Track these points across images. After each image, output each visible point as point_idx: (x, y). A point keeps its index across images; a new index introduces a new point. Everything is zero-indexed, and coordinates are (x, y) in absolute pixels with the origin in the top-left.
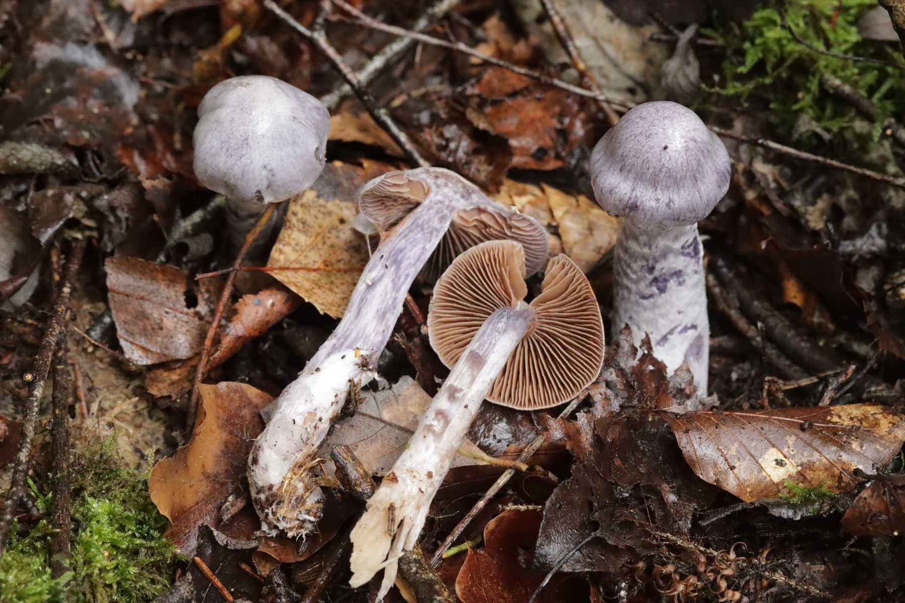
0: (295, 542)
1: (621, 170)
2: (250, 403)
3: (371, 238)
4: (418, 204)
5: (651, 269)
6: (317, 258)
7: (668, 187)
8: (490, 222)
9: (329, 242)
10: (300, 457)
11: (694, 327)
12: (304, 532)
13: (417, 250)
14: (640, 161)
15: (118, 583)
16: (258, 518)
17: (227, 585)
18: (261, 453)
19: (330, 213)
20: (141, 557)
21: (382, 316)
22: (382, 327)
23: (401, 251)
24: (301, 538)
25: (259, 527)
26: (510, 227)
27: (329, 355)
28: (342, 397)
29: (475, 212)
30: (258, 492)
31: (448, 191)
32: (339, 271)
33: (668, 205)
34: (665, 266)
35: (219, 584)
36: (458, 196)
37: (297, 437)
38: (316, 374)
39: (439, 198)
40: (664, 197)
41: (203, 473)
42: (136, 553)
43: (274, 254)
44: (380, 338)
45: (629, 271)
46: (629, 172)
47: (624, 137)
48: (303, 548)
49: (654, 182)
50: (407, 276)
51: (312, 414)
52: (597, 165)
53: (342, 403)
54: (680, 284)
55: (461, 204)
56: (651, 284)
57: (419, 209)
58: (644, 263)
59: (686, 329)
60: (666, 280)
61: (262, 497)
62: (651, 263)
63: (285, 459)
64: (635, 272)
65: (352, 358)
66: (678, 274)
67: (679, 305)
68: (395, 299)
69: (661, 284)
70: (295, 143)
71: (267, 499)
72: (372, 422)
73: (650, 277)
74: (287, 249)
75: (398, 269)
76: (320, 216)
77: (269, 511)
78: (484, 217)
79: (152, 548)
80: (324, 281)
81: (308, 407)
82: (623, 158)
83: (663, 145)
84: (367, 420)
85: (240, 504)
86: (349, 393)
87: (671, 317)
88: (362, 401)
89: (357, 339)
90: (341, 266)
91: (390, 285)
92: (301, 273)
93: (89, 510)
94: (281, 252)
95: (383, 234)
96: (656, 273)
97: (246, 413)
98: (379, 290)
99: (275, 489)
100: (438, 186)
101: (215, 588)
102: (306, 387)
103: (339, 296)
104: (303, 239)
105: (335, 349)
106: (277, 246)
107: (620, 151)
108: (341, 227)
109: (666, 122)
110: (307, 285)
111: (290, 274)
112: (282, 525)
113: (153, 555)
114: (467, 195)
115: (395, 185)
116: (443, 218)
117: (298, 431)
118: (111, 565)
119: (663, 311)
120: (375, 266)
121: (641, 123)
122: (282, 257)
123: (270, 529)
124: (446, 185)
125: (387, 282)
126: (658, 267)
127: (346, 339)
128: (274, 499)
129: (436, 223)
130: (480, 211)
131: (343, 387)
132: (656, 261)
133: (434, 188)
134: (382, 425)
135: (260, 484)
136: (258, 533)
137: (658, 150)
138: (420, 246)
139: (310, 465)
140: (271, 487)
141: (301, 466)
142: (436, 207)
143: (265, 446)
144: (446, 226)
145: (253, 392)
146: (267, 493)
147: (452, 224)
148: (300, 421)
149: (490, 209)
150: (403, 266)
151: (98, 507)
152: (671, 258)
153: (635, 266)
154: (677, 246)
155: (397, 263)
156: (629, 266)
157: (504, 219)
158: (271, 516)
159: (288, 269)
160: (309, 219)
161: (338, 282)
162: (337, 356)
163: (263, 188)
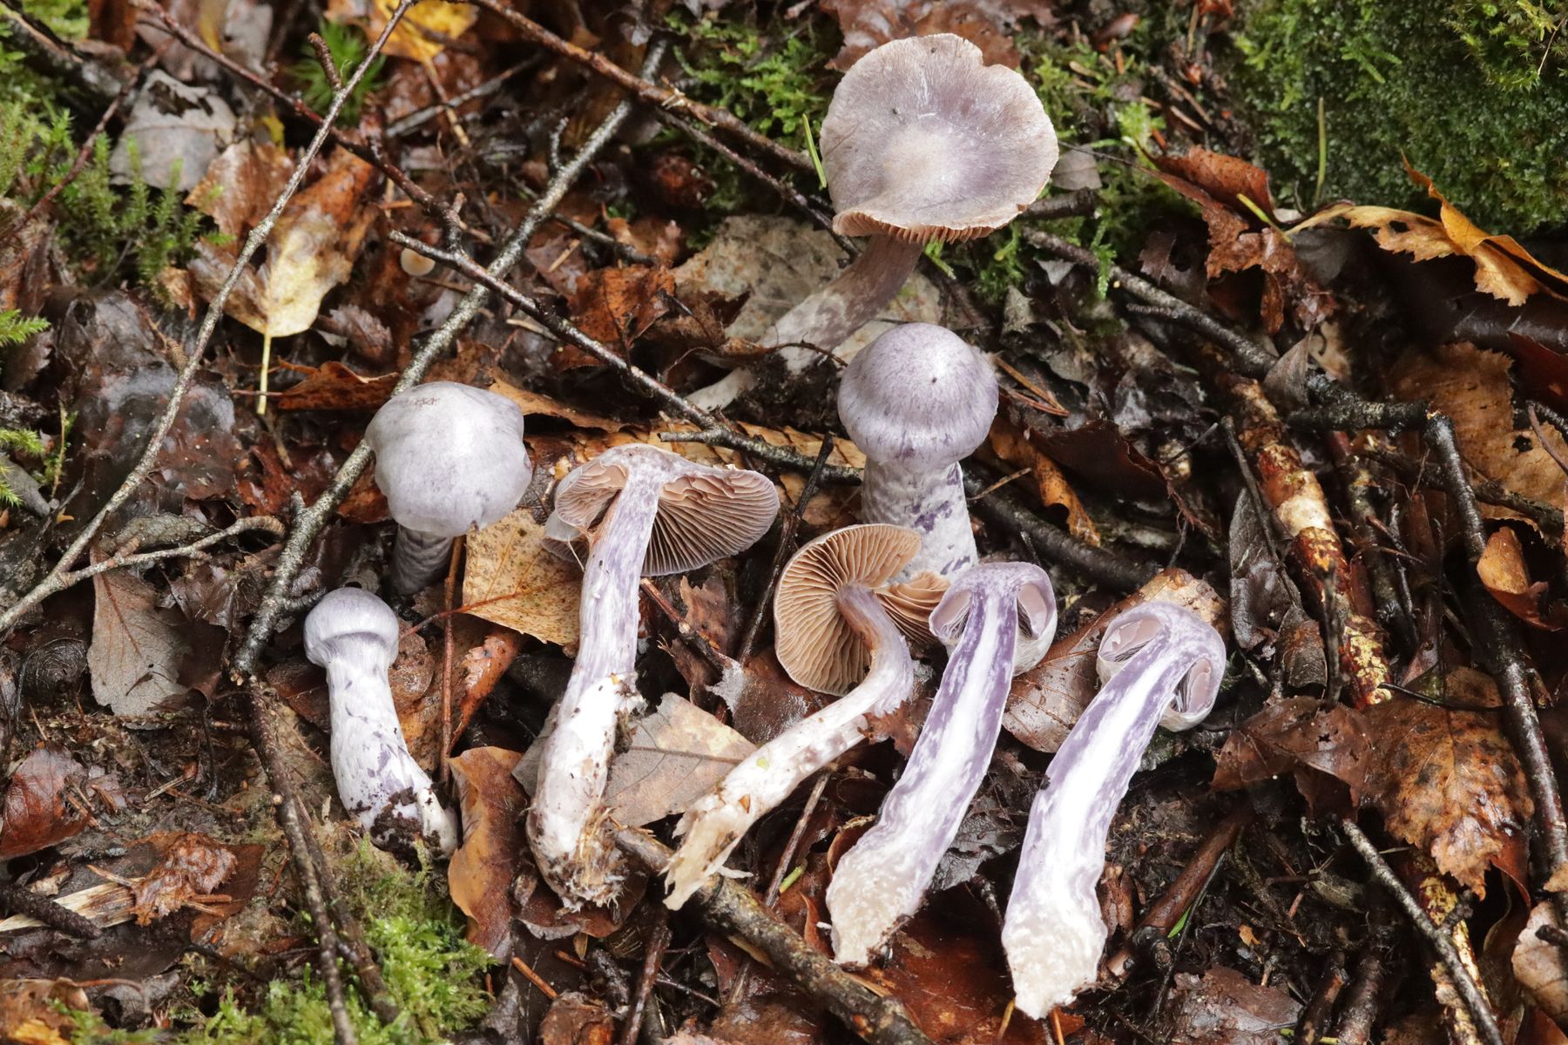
0: (606, 911)
1: (886, 414)
2: (500, 766)
3: (575, 544)
4: (618, 492)
5: (916, 509)
6: (511, 583)
7: (943, 423)
8: (706, 489)
9: (517, 561)
10: (588, 813)
11: (967, 559)
12: (613, 896)
13: (632, 544)
14: (908, 400)
15: (442, 1009)
16: (555, 895)
17: (547, 981)
18: (545, 821)
19: (507, 527)
20: (453, 971)
21: (621, 629)
22: (624, 644)
23: (616, 550)
24: (612, 903)
25: (560, 905)
26: (731, 490)
27: (582, 690)
28: (612, 733)
29: (683, 483)
30: (552, 866)
31: (646, 467)
32: (539, 590)
33: (946, 442)
34: (930, 503)
35: (540, 982)
36: (658, 470)
37: (580, 792)
38: (578, 717)
39: (640, 477)
40: (938, 433)
41: (481, 859)
42: (446, 969)
43: (466, 590)
44: (626, 655)
45: (889, 515)
46: (896, 414)
47: (882, 376)
48: (616, 915)
49: (927, 420)
50: (632, 577)
51: (588, 761)
52: (852, 411)
53: (613, 740)
54: (947, 516)
55: (663, 477)
56: (916, 524)
57: (622, 496)
58: (908, 503)
59: (959, 563)
60: (933, 516)
61: (558, 869)
62: (916, 501)
63: (574, 820)
64: (897, 515)
65: (611, 687)
66: (944, 506)
67: (948, 540)
68: (628, 606)
69: (927, 522)
70: (504, 458)
71: (565, 871)
72: (649, 754)
73: (916, 516)
74: (478, 581)
75: (619, 571)
76: (499, 533)
77: (570, 883)
78: (697, 486)
79: (461, 960)
80: (528, 606)
81: (582, 756)
82: (886, 400)
83: (931, 377)
84: (642, 754)
85: (533, 885)
86: (618, 727)
87: (942, 554)
88: (633, 731)
89: (602, 664)
90: (539, 583)
91: (617, 592)
92: (500, 603)
93: (380, 933)
94: (472, 586)
95: (591, 537)
96: (922, 511)
97: (499, 779)
98: (608, 600)
99: (571, 857)
100: (635, 465)
101: (535, 986)
102: (572, 733)
103: (553, 618)
104: (490, 565)
105: (586, 682)
106: (467, 579)
107: (881, 393)
108: (523, 540)
109: (928, 350)
110: (513, 615)
111: (489, 607)
112: (588, 896)
113: (465, 967)
114: (667, 464)
115: (595, 478)
116: (649, 500)
117: (579, 784)
118: (430, 990)
119: (932, 550)
120: (596, 575)
121: (899, 357)
122: (475, 591)
123: (574, 903)
124: (643, 461)
125: (612, 590)
126: (924, 504)
127: (592, 666)
128: (572, 869)
129: (643, 508)
130: (688, 479)
131: (610, 722)
132: (922, 498)
133: (631, 469)
134: (661, 755)
135: (553, 856)
136: (561, 912)
137: (925, 384)
138: (634, 538)
139: (601, 819)
140: (566, 857)
141: (592, 824)
142: (638, 489)
143: (547, 811)
144: (655, 508)
145: (498, 753)
146: (564, 864)
147: (661, 504)
148: (577, 774)
149: (699, 474)
150: (623, 566)
151: (391, 927)
152: (938, 491)
153: (897, 508)
154: (943, 477)
155: (615, 564)
156: (888, 509)
157: (720, 481)
158: (573, 888)
159: (485, 602)
160: (490, 540)
161: (544, 603)
162: (591, 691)
163: (477, 517)
